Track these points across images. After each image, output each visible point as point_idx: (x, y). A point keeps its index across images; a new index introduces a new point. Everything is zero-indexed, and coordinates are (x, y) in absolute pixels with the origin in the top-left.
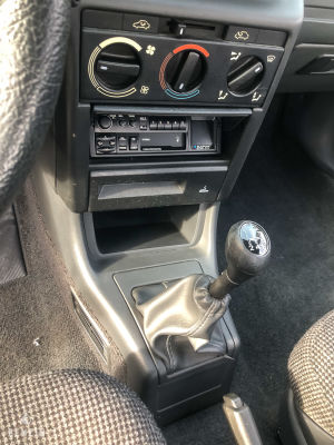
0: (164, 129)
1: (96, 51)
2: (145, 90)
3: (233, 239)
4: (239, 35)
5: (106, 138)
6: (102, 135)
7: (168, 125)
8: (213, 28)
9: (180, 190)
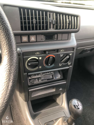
0: (47, 75)
1: (27, 61)
2: (40, 67)
3: (71, 105)
4: (62, 51)
5: (32, 80)
6: (31, 79)
7: (48, 74)
8: (55, 50)
9: (54, 90)
